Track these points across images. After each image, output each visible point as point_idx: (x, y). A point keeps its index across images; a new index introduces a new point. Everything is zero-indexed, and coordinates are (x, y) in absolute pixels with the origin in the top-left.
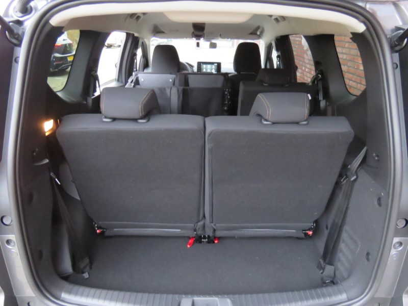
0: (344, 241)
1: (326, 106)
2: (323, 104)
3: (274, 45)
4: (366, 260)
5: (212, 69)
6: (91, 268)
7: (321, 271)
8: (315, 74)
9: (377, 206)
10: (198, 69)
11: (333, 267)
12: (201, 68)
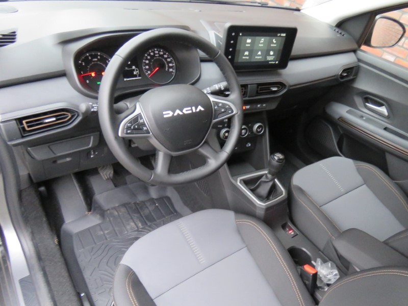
12: (237, 48)
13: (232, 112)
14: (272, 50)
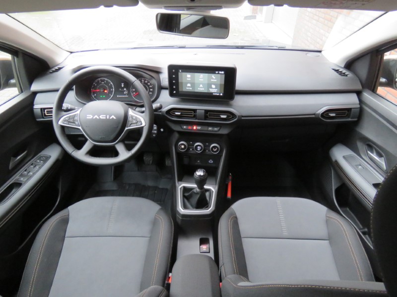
10: (170, 80)
12: (180, 81)
13: (142, 124)
14: (214, 84)
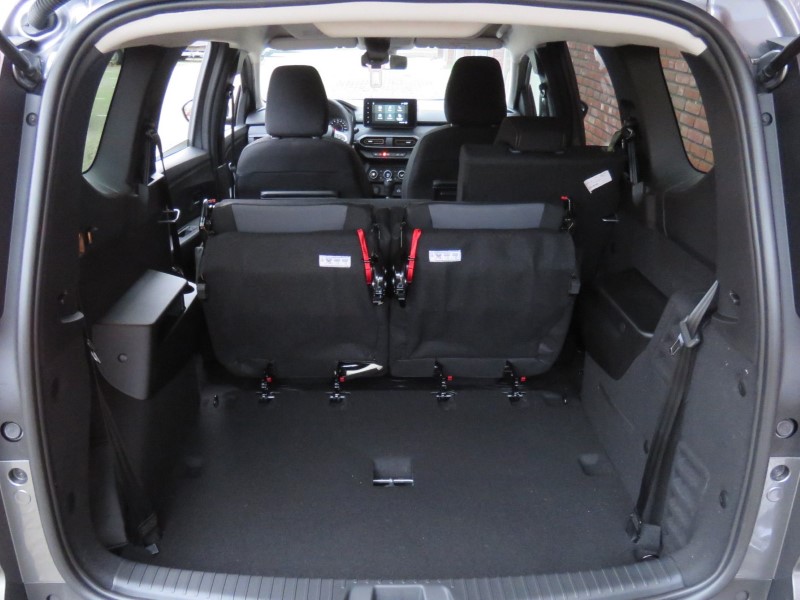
0: (678, 474)
1: (644, 196)
2: (637, 190)
3: (533, 60)
4: (719, 506)
5: (396, 115)
6: (161, 535)
7: (634, 538)
8: (620, 127)
9: (739, 396)
10: (365, 115)
11: (657, 529)
12: (373, 112)
14: (400, 114)
